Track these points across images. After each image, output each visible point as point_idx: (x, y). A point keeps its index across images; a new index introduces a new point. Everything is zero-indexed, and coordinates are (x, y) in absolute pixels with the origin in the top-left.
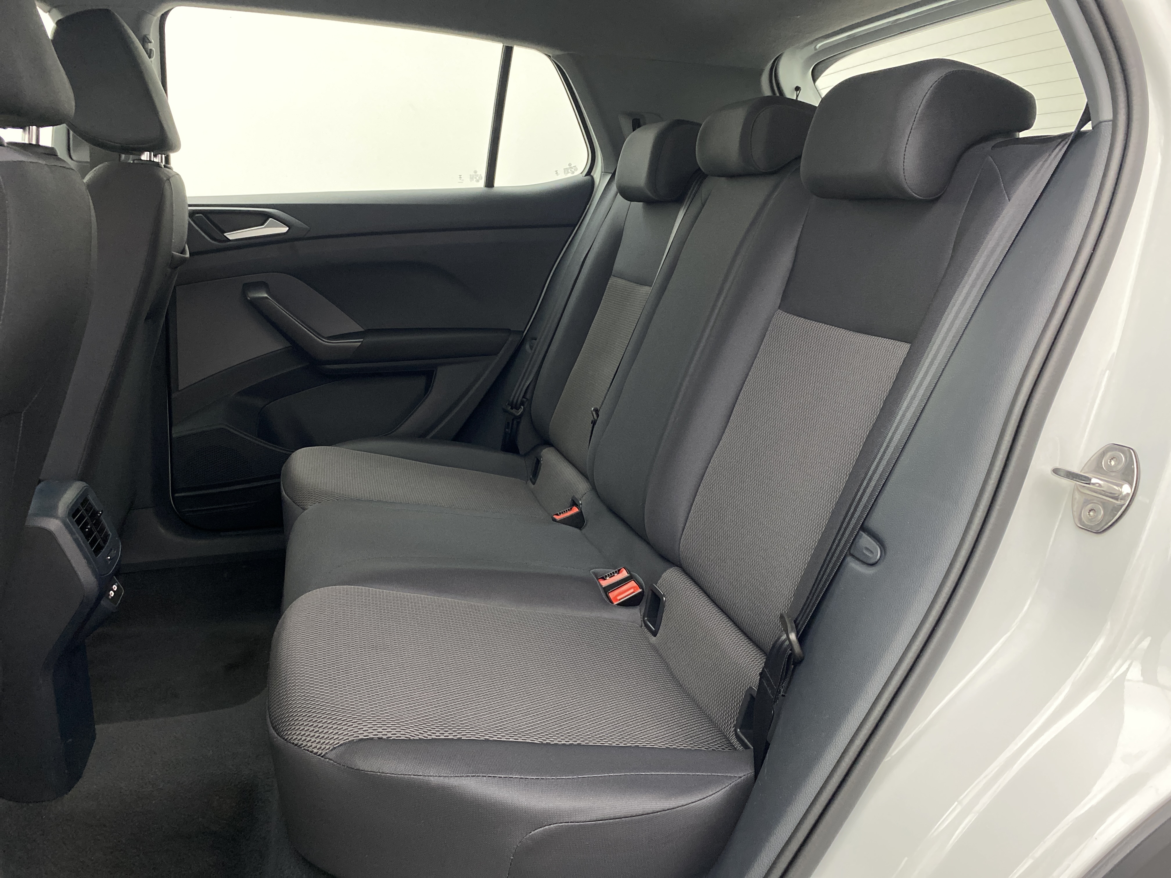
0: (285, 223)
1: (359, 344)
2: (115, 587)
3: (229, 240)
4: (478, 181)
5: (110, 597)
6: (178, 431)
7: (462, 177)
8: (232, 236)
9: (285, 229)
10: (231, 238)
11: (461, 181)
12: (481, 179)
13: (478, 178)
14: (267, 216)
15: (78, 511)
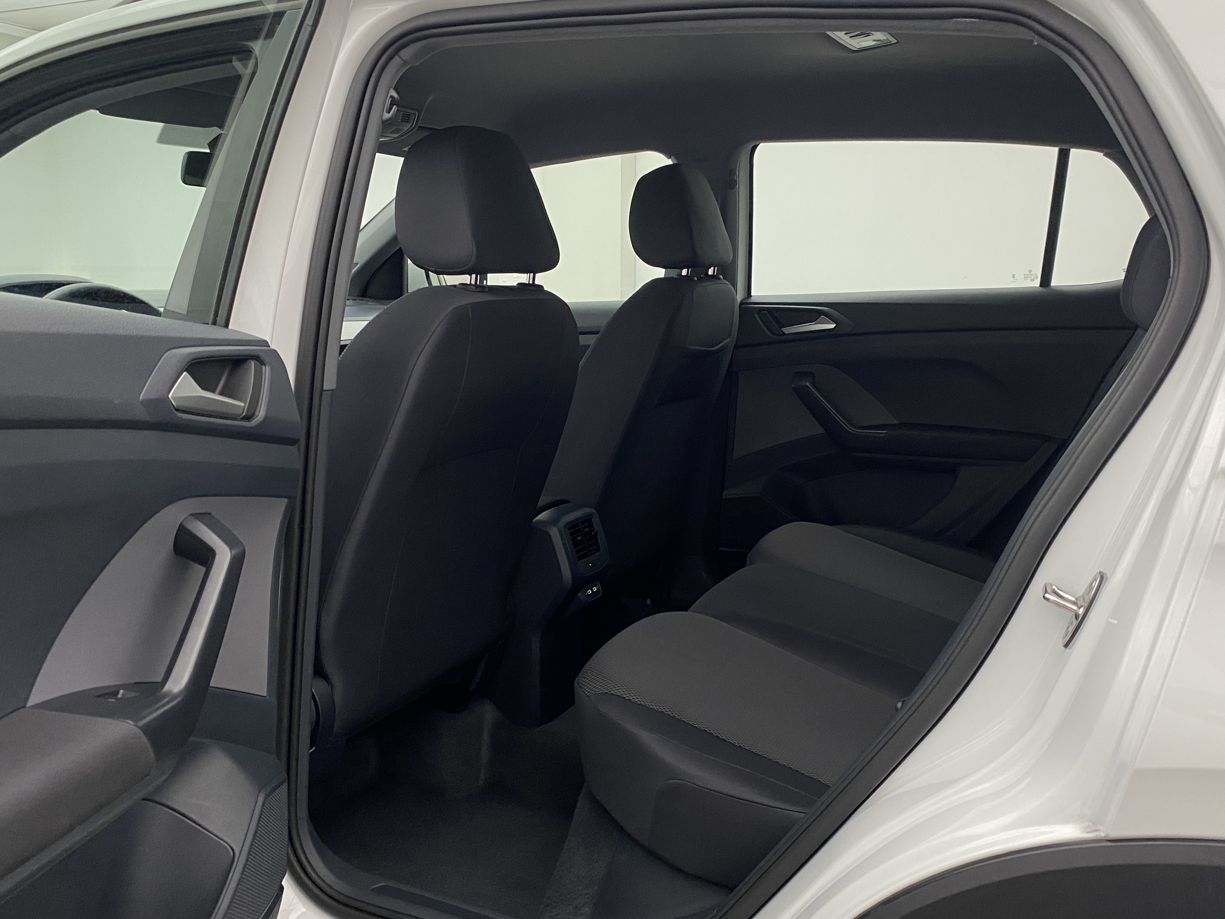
0: (834, 321)
1: (884, 435)
2: (595, 589)
3: (784, 334)
4: (1032, 280)
5: (587, 594)
6: (729, 493)
7: (1015, 276)
8: (788, 330)
9: (833, 326)
10: (787, 333)
11: (1013, 280)
12: (1037, 278)
13: (1033, 277)
14: (821, 313)
15: (577, 525)
